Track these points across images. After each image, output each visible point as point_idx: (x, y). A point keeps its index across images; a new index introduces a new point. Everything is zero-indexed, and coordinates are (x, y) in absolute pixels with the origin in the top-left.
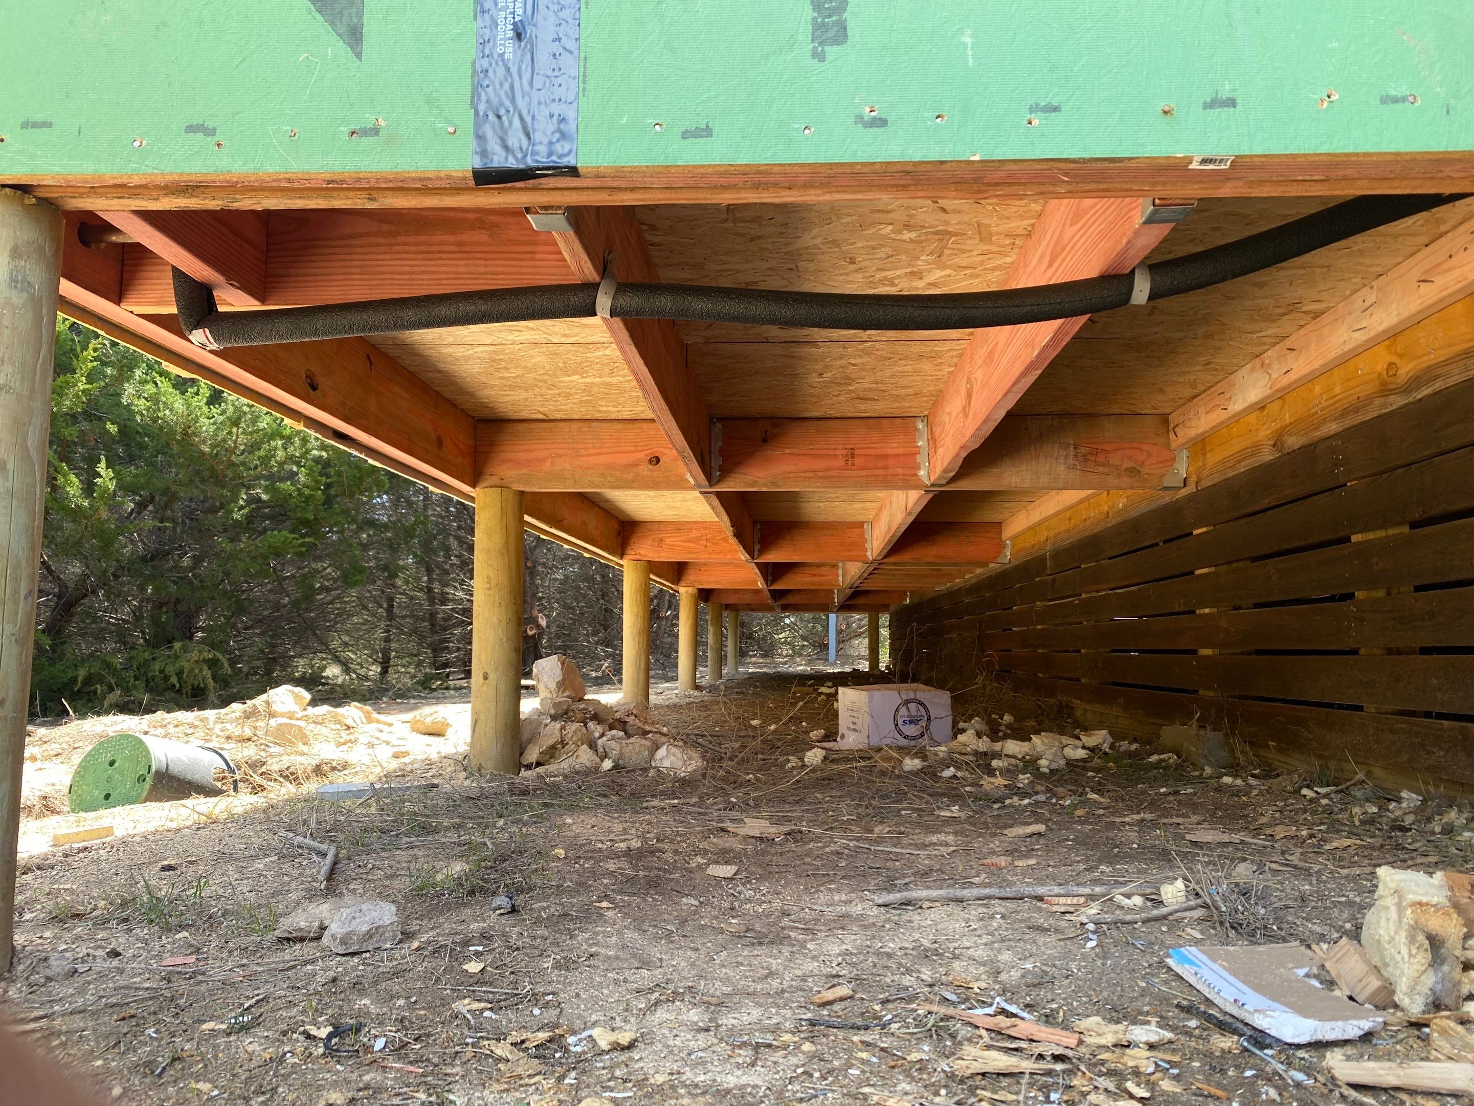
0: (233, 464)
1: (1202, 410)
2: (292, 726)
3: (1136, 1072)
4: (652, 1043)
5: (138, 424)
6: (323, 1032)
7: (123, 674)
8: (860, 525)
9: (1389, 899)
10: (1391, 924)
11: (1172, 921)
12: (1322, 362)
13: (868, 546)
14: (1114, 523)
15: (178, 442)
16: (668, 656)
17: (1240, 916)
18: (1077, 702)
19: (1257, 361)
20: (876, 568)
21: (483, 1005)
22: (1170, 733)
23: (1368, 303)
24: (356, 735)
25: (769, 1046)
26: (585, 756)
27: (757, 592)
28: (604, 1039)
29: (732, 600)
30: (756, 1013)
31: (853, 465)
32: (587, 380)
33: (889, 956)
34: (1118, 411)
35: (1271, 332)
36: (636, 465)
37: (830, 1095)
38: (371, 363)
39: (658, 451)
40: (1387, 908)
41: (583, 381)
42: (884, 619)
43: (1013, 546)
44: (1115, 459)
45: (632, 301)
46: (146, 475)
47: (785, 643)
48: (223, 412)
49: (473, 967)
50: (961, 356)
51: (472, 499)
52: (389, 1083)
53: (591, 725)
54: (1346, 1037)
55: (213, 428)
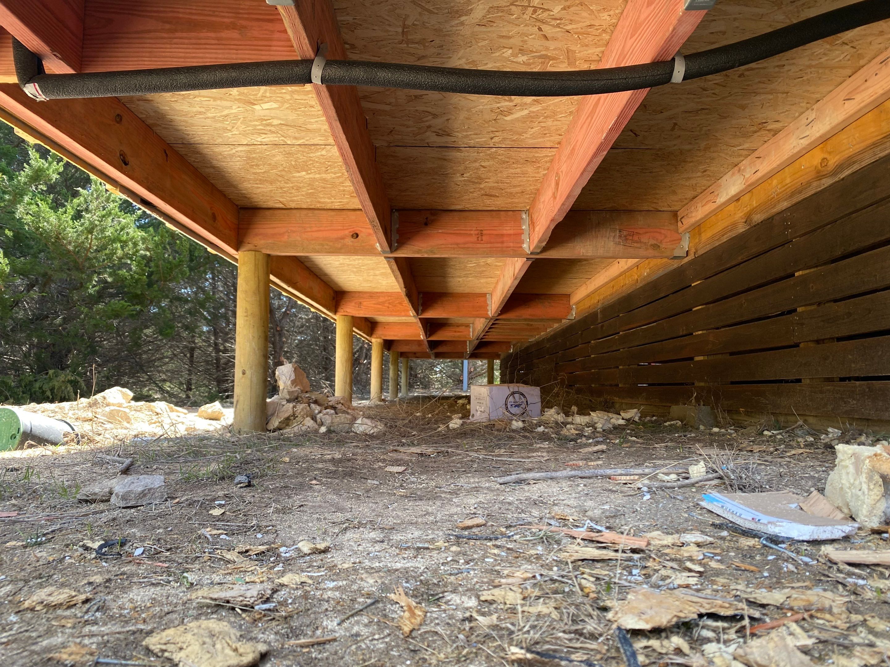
0: (90, 259)
1: (699, 205)
2: (120, 411)
3: (691, 559)
4: (342, 549)
5: (27, 232)
6: (96, 545)
7: (16, 390)
8: (484, 295)
9: (847, 461)
10: (850, 476)
11: (698, 486)
12: (778, 163)
13: (489, 308)
14: (641, 285)
15: (53, 243)
16: (365, 387)
17: (744, 481)
18: (616, 399)
19: (736, 168)
20: (494, 323)
21: (220, 531)
22: (676, 409)
23: (809, 120)
24: (162, 418)
25: (427, 548)
26: (309, 422)
27: (419, 342)
28: (305, 547)
29: (405, 349)
30: (417, 534)
31: (482, 240)
32: (311, 176)
33: (510, 504)
34: (646, 208)
35: (746, 146)
36: (343, 238)
37: (472, 572)
38: (167, 155)
39: (357, 230)
40: (847, 467)
41: (307, 176)
42: (497, 362)
43: (577, 308)
44: (644, 239)
45: (336, 72)
46: (31, 263)
47: (437, 381)
48: (82, 225)
49: (217, 512)
50: (552, 161)
51: (236, 260)
52: (141, 572)
53: (313, 406)
54: (833, 537)
55: (75, 234)
